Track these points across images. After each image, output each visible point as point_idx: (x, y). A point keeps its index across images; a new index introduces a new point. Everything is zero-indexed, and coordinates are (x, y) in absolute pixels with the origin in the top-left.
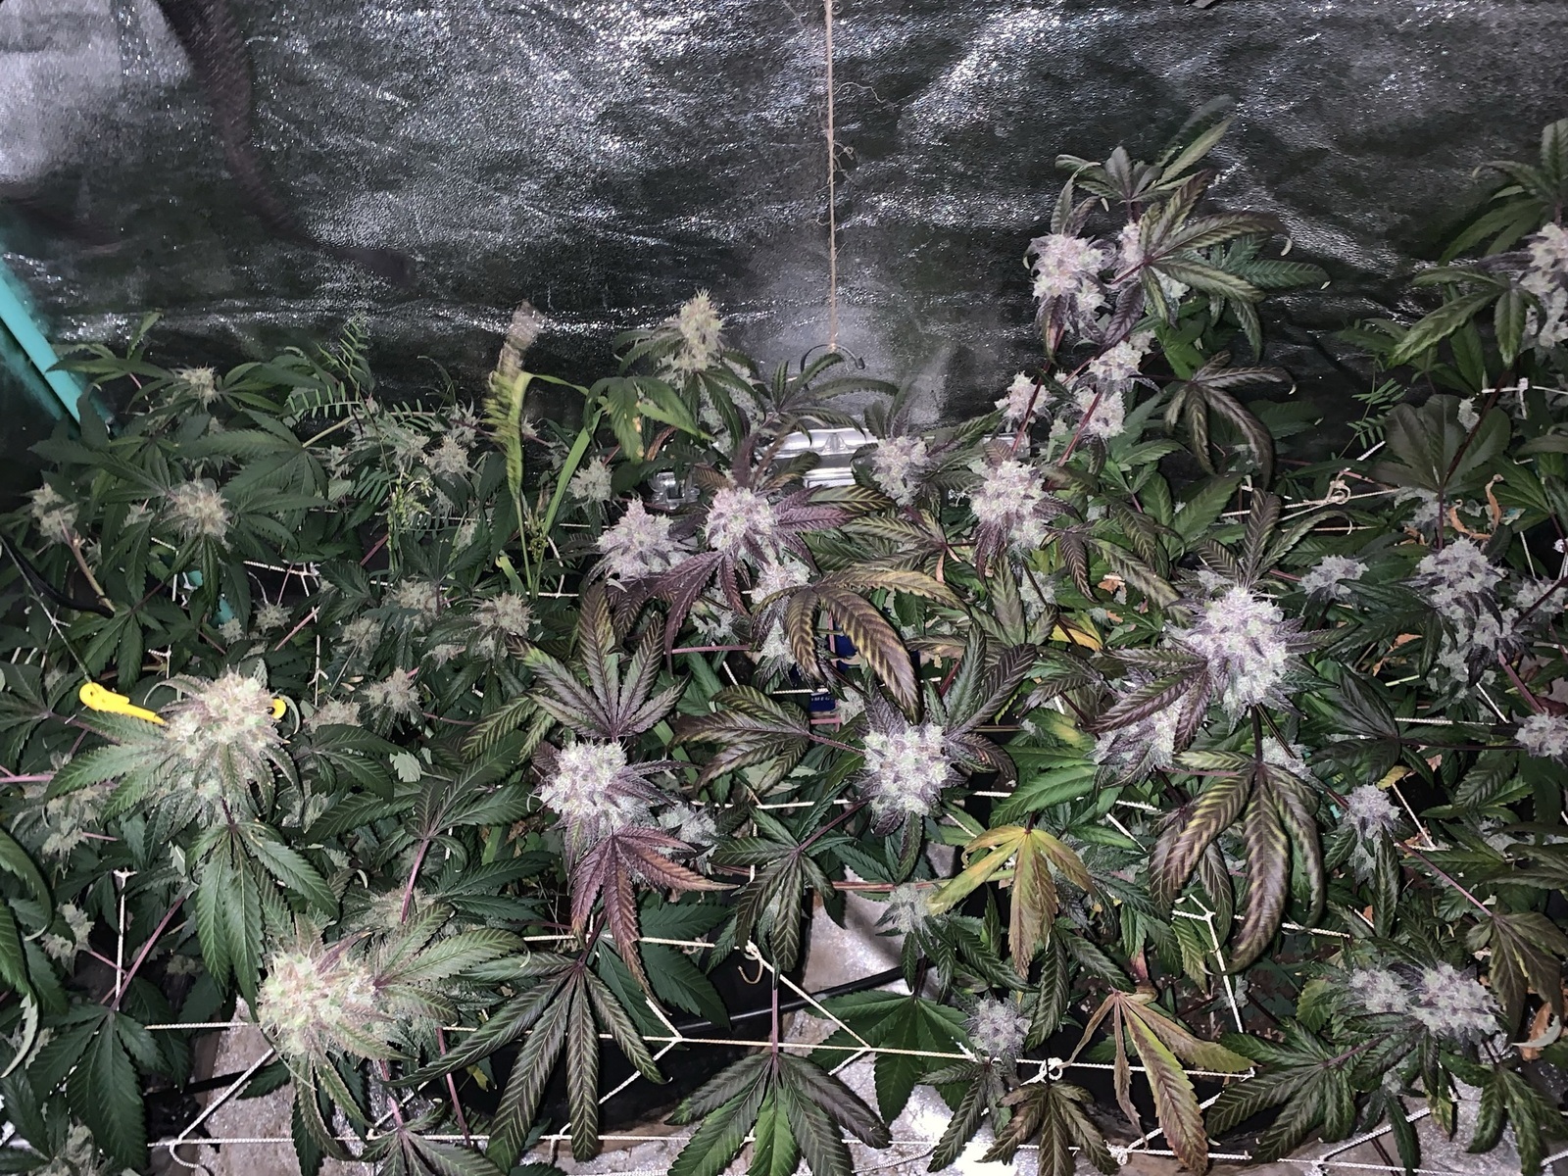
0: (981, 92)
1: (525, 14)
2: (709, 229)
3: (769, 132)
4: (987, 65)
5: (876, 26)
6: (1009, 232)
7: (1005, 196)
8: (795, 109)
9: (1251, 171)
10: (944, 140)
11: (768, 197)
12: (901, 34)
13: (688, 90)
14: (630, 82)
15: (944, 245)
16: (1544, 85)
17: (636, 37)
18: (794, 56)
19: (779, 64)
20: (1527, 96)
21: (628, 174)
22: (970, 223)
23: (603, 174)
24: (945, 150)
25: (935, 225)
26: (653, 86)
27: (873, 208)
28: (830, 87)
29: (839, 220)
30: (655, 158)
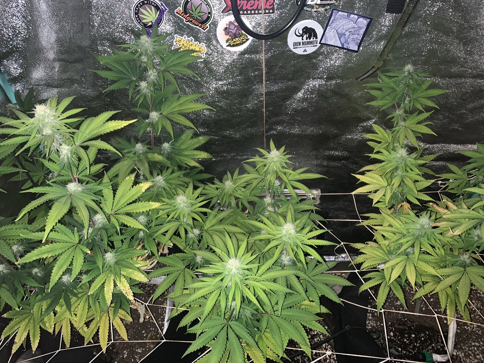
0: (304, 100)
1: (185, 79)
2: (232, 134)
3: (248, 110)
4: (306, 93)
5: (277, 83)
6: (313, 136)
7: (312, 127)
8: (256, 104)
9: (380, 120)
10: (295, 112)
11: (248, 127)
12: (283, 85)
13: (227, 99)
14: (212, 96)
15: (295, 139)
16: (456, 99)
17: (214, 86)
18: (255, 91)
19: (251, 93)
20: (452, 102)
21: (211, 120)
22: (302, 134)
23: (204, 120)
24: (295, 114)
25: (293, 134)
26: (218, 98)
27: (276, 129)
28: (264, 99)
29: (267, 132)
30: (218, 116)
